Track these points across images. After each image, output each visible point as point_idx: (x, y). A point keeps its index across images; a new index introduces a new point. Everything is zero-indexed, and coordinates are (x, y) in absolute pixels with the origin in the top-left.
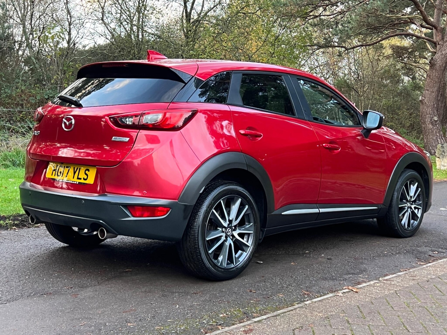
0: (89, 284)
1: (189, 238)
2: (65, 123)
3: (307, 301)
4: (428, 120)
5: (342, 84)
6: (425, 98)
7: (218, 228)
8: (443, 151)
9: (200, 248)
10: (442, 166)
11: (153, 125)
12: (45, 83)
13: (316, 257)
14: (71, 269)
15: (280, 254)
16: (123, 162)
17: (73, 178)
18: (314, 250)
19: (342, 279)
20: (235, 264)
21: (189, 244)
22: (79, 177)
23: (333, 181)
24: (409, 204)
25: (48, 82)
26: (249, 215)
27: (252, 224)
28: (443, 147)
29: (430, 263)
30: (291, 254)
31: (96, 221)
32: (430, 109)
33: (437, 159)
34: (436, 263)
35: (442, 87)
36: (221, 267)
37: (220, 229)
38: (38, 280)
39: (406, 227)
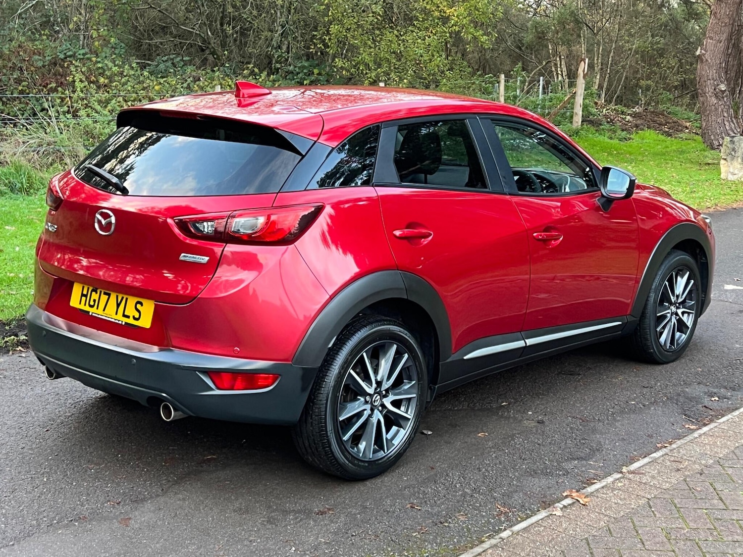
0: (148, 494)
1: (311, 418)
2: (99, 222)
3: (505, 530)
4: (709, 90)
5: (566, 18)
6: (706, 51)
7: (358, 397)
8: (734, 149)
9: (329, 435)
10: (730, 174)
11: (249, 235)
12: (58, 28)
13: (520, 418)
14: (117, 455)
15: (461, 410)
16: (199, 298)
17: (116, 314)
18: (516, 401)
19: (561, 473)
20: (386, 451)
21: (311, 428)
22: (126, 314)
23: (551, 275)
24: (673, 309)
25: (64, 26)
26: (410, 368)
27: (414, 382)
28: (732, 142)
29: (705, 425)
30: (479, 410)
31: (156, 394)
32: (715, 71)
33: (722, 162)
34: (715, 424)
35: (736, 32)
36: (363, 459)
37: (362, 399)
38: (64, 486)
39: (668, 345)
